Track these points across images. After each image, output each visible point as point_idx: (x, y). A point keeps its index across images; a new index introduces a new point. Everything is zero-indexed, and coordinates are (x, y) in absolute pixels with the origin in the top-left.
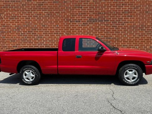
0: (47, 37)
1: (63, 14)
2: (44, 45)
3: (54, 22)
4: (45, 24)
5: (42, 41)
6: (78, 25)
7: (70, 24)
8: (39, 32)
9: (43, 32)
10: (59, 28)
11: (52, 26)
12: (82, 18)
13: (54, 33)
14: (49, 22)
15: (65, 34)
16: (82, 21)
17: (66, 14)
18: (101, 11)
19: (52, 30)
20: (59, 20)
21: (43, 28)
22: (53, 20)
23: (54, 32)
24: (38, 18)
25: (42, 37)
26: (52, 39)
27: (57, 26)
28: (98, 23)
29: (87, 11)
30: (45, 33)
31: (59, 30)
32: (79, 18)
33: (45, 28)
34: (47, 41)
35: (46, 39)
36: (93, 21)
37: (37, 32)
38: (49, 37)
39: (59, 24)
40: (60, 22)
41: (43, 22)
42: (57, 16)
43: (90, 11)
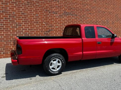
0: (26, 25)
1: (42, 4)
2: (23, 33)
3: (34, 11)
4: (24, 12)
5: (21, 29)
6: (55, 17)
7: (48, 14)
8: (18, 19)
9: (22, 19)
10: (38, 17)
11: (32, 14)
12: (59, 10)
13: (34, 22)
14: (28, 10)
15: (44, 23)
16: (59, 14)
17: (45, 5)
18: (73, 7)
19: (32, 18)
20: (39, 9)
21: (22, 16)
22: (33, 9)
23: (33, 20)
24: (17, 5)
25: (21, 25)
26: (31, 28)
27: (37, 15)
28: (70, 16)
29: (63, 5)
30: (24, 22)
31: (39, 19)
32: (56, 10)
33: (24, 16)
34: (26, 29)
35: (26, 27)
36: (67, 14)
37: (16, 19)
38: (29, 26)
39: (38, 13)
40: (40, 12)
41: (23, 10)
42: (37, 5)
43: (65, 6)
